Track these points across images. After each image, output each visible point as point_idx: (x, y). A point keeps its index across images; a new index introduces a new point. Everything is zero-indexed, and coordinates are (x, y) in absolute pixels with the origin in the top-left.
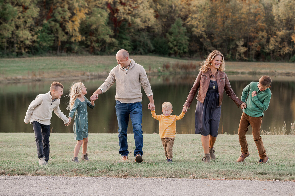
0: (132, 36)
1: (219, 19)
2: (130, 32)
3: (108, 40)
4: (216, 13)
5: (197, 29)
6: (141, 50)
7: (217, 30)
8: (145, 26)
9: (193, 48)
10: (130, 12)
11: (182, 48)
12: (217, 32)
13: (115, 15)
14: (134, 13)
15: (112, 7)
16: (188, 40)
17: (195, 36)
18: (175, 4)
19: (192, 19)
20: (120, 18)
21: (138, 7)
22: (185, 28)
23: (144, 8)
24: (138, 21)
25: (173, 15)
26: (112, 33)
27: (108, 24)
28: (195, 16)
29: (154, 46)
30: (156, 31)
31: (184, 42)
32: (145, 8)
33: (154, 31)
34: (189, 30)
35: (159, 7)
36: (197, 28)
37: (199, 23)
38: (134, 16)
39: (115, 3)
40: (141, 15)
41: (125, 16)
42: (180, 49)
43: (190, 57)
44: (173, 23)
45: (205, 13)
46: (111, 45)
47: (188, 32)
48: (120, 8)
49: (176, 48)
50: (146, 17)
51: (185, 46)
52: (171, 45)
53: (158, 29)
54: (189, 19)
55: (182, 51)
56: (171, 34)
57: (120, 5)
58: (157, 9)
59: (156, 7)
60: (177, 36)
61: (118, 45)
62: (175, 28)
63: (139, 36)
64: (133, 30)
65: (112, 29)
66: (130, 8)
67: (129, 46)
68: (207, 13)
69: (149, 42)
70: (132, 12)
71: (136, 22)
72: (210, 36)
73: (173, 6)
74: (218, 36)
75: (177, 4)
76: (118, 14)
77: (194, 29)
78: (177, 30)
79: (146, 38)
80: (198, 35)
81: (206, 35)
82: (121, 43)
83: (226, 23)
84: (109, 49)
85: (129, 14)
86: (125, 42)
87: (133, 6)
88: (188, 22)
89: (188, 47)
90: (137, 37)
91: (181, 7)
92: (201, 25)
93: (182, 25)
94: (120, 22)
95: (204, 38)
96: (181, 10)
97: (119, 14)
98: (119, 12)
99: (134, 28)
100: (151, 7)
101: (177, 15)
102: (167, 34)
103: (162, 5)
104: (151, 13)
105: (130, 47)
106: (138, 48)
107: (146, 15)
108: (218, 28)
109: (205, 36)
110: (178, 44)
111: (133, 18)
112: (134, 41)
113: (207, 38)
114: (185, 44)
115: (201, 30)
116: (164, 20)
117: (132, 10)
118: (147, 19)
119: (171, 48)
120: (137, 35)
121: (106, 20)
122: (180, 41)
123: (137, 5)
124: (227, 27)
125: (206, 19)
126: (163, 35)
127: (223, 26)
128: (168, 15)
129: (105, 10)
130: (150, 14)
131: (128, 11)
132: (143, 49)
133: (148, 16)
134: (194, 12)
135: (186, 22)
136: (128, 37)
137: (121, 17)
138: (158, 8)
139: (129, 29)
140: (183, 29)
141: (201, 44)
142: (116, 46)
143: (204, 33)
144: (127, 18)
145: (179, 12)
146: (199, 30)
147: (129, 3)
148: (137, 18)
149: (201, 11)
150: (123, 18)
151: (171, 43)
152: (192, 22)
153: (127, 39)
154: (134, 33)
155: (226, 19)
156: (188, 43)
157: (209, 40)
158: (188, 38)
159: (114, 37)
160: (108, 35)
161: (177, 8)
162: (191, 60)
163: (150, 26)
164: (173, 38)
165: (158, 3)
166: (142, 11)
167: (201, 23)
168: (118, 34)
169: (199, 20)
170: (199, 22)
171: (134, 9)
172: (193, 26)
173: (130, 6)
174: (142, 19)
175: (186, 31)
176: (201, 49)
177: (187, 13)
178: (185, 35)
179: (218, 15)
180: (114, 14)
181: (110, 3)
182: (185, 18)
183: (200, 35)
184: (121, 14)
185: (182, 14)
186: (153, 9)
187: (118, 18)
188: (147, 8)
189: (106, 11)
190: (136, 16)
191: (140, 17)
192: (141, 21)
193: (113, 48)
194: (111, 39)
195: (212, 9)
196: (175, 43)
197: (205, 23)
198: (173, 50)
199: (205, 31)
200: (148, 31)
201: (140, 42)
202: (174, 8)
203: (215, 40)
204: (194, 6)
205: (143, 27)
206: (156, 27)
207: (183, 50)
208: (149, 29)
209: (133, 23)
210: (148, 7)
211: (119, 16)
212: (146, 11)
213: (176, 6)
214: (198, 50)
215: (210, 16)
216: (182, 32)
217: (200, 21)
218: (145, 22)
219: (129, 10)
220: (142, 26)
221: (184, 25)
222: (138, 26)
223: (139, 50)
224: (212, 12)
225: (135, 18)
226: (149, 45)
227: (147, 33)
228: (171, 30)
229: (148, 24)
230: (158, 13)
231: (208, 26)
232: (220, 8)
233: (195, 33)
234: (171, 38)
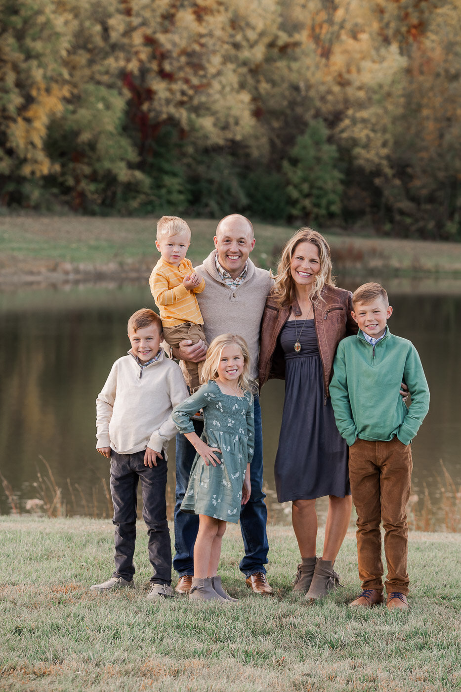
0: (189, 166)
1: (430, 126)
2: (184, 155)
3: (123, 174)
4: (419, 107)
5: (368, 152)
6: (213, 205)
7: (424, 155)
8: (227, 140)
9: (355, 204)
10: (185, 99)
11: (324, 202)
12: (422, 159)
13: (145, 107)
14: (196, 102)
15: (137, 82)
16: (342, 182)
17: (361, 170)
18: (307, 81)
19: (354, 121)
20: (157, 116)
21: (209, 85)
22: (334, 147)
23: (223, 87)
24: (207, 123)
25: (299, 110)
26: (132, 155)
27: (125, 129)
28: (364, 114)
29: (249, 195)
30: (255, 153)
31: (329, 185)
32: (228, 89)
33: (247, 155)
34: (345, 153)
35: (264, 87)
36: (366, 146)
37: (372, 135)
38: (197, 110)
39: (144, 71)
40: (217, 107)
41: (172, 110)
42: (317, 205)
43: (345, 228)
44: (302, 132)
45: (390, 107)
46: (131, 188)
47: (341, 159)
48: (159, 87)
49: (307, 203)
50: (228, 116)
51: (332, 197)
52: (295, 194)
53: (260, 148)
54: (347, 122)
55: (323, 212)
56: (294, 162)
57: (158, 79)
58: (259, 94)
59: (256, 89)
60: (311, 169)
61: (151, 188)
62: (305, 147)
63: (209, 167)
64: (190, 150)
65: (135, 145)
66: (185, 87)
67: (180, 192)
68: (395, 107)
69: (234, 184)
70: (191, 98)
71: (202, 127)
72: (402, 170)
73: (302, 85)
74: (424, 172)
75: (313, 81)
76: (151, 104)
77: (358, 151)
78: (312, 152)
79: (226, 172)
80: (368, 168)
81: (392, 167)
82: (158, 185)
83: (448, 137)
84: (125, 200)
85: (181, 104)
86: (168, 181)
87: (195, 81)
88: (342, 131)
89: (342, 201)
90: (201, 169)
91: (323, 89)
92: (378, 139)
93: (325, 137)
94: (157, 125)
95: (386, 176)
96: (323, 99)
97: (156, 104)
98: (156, 97)
99: (194, 144)
100: (242, 86)
101: (312, 112)
102: (286, 164)
103: (274, 83)
104: (242, 102)
105: (182, 197)
106: (204, 200)
107: (229, 108)
108: (426, 149)
109: (388, 171)
110: (315, 192)
111: (193, 116)
112: (194, 180)
113: (394, 176)
114: (334, 192)
115: (377, 154)
116: (276, 124)
117: (191, 92)
118: (231, 121)
119: (293, 203)
120: (200, 163)
121: (119, 119)
122: (319, 183)
123: (205, 81)
124: (451, 147)
125: (393, 123)
126: (275, 165)
127: (440, 145)
128: (288, 112)
129: (115, 92)
130: (240, 106)
131: (179, 97)
132: (218, 203)
133: (235, 112)
134: (361, 105)
135: (338, 129)
136: (178, 167)
137: (159, 113)
138: (262, 91)
139: (180, 146)
140: (329, 151)
141: (377, 192)
142: (145, 193)
143: (385, 162)
144: (177, 115)
145: (318, 104)
146: (373, 152)
147: (182, 74)
148: (204, 116)
149: (379, 102)
150: (164, 116)
151: (296, 186)
152: (353, 131)
153: (174, 175)
154: (194, 159)
155: (449, 126)
156: (340, 188)
157: (397, 182)
158: (341, 176)
159: (140, 166)
160: (122, 159)
161: (312, 93)
162: (349, 235)
163: (238, 138)
164: (300, 173)
165: (261, 78)
166: (217, 96)
167: (379, 135)
168: (150, 159)
169: (374, 125)
170: (373, 131)
171: (196, 92)
172: (355, 142)
173: (187, 81)
174: (218, 119)
175: (336, 155)
176: (375, 206)
177: (341, 106)
178: (335, 166)
179: (425, 112)
180: (141, 104)
181: (131, 73)
182: (333, 120)
183: (374, 169)
184: (161, 105)
185: (326, 108)
186: (250, 92)
187: (152, 115)
188: (232, 89)
189: (120, 94)
190: (202, 112)
191: (214, 114)
192: (215, 125)
193: (134, 198)
194: (130, 172)
195: (408, 96)
196: (305, 187)
197: (388, 136)
198: (299, 206)
199: (388, 158)
200: (234, 154)
201: (211, 182)
202: (303, 93)
203: (417, 183)
204: (360, 88)
205: (221, 142)
206: (252, 143)
207: (328, 208)
208: (235, 148)
209: (193, 129)
210: (236, 86)
211: (155, 110)
212: (229, 97)
213: (309, 87)
214: (368, 209)
215: (404, 117)
216: (325, 157)
217: (377, 128)
218: (225, 127)
219: (183, 93)
220: (216, 137)
221: (330, 140)
222: (206, 137)
223: (207, 205)
224: (408, 104)
225: (198, 115)
226: (233, 192)
227: (230, 158)
228: (295, 151)
229: (235, 135)
230: (260, 104)
231: (397, 144)
232: (431, 94)
233: (361, 162)
234: (295, 175)
